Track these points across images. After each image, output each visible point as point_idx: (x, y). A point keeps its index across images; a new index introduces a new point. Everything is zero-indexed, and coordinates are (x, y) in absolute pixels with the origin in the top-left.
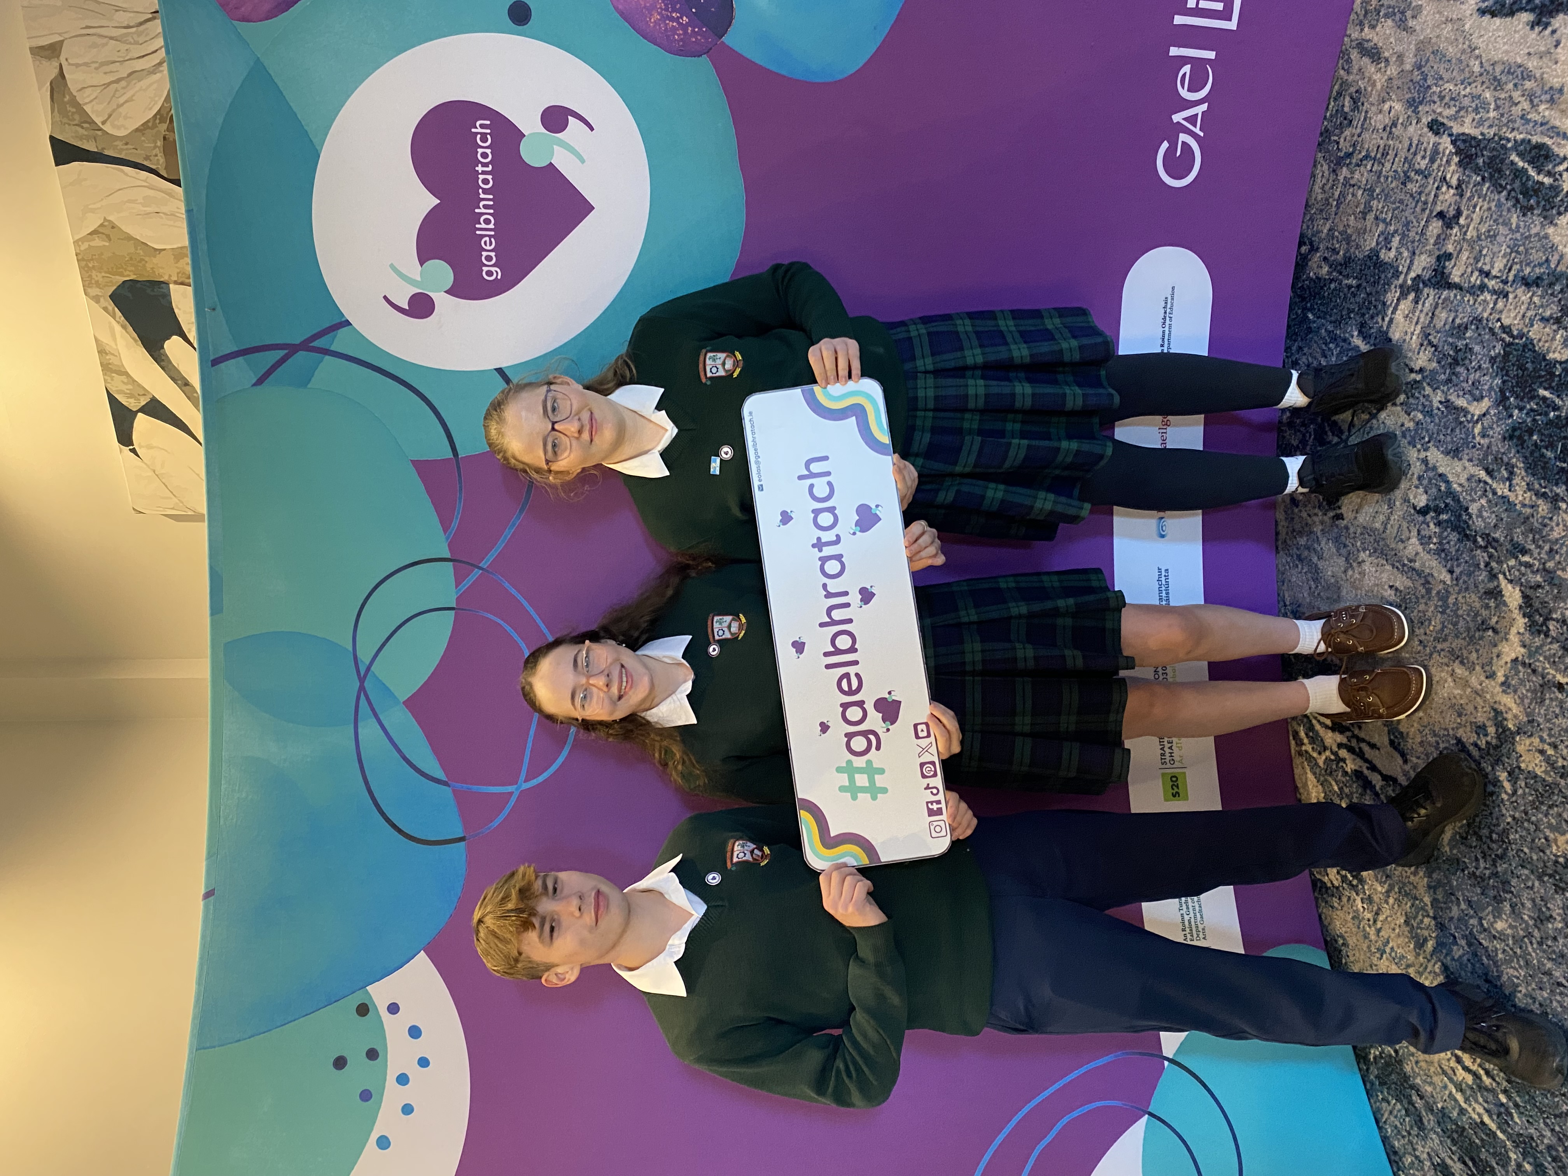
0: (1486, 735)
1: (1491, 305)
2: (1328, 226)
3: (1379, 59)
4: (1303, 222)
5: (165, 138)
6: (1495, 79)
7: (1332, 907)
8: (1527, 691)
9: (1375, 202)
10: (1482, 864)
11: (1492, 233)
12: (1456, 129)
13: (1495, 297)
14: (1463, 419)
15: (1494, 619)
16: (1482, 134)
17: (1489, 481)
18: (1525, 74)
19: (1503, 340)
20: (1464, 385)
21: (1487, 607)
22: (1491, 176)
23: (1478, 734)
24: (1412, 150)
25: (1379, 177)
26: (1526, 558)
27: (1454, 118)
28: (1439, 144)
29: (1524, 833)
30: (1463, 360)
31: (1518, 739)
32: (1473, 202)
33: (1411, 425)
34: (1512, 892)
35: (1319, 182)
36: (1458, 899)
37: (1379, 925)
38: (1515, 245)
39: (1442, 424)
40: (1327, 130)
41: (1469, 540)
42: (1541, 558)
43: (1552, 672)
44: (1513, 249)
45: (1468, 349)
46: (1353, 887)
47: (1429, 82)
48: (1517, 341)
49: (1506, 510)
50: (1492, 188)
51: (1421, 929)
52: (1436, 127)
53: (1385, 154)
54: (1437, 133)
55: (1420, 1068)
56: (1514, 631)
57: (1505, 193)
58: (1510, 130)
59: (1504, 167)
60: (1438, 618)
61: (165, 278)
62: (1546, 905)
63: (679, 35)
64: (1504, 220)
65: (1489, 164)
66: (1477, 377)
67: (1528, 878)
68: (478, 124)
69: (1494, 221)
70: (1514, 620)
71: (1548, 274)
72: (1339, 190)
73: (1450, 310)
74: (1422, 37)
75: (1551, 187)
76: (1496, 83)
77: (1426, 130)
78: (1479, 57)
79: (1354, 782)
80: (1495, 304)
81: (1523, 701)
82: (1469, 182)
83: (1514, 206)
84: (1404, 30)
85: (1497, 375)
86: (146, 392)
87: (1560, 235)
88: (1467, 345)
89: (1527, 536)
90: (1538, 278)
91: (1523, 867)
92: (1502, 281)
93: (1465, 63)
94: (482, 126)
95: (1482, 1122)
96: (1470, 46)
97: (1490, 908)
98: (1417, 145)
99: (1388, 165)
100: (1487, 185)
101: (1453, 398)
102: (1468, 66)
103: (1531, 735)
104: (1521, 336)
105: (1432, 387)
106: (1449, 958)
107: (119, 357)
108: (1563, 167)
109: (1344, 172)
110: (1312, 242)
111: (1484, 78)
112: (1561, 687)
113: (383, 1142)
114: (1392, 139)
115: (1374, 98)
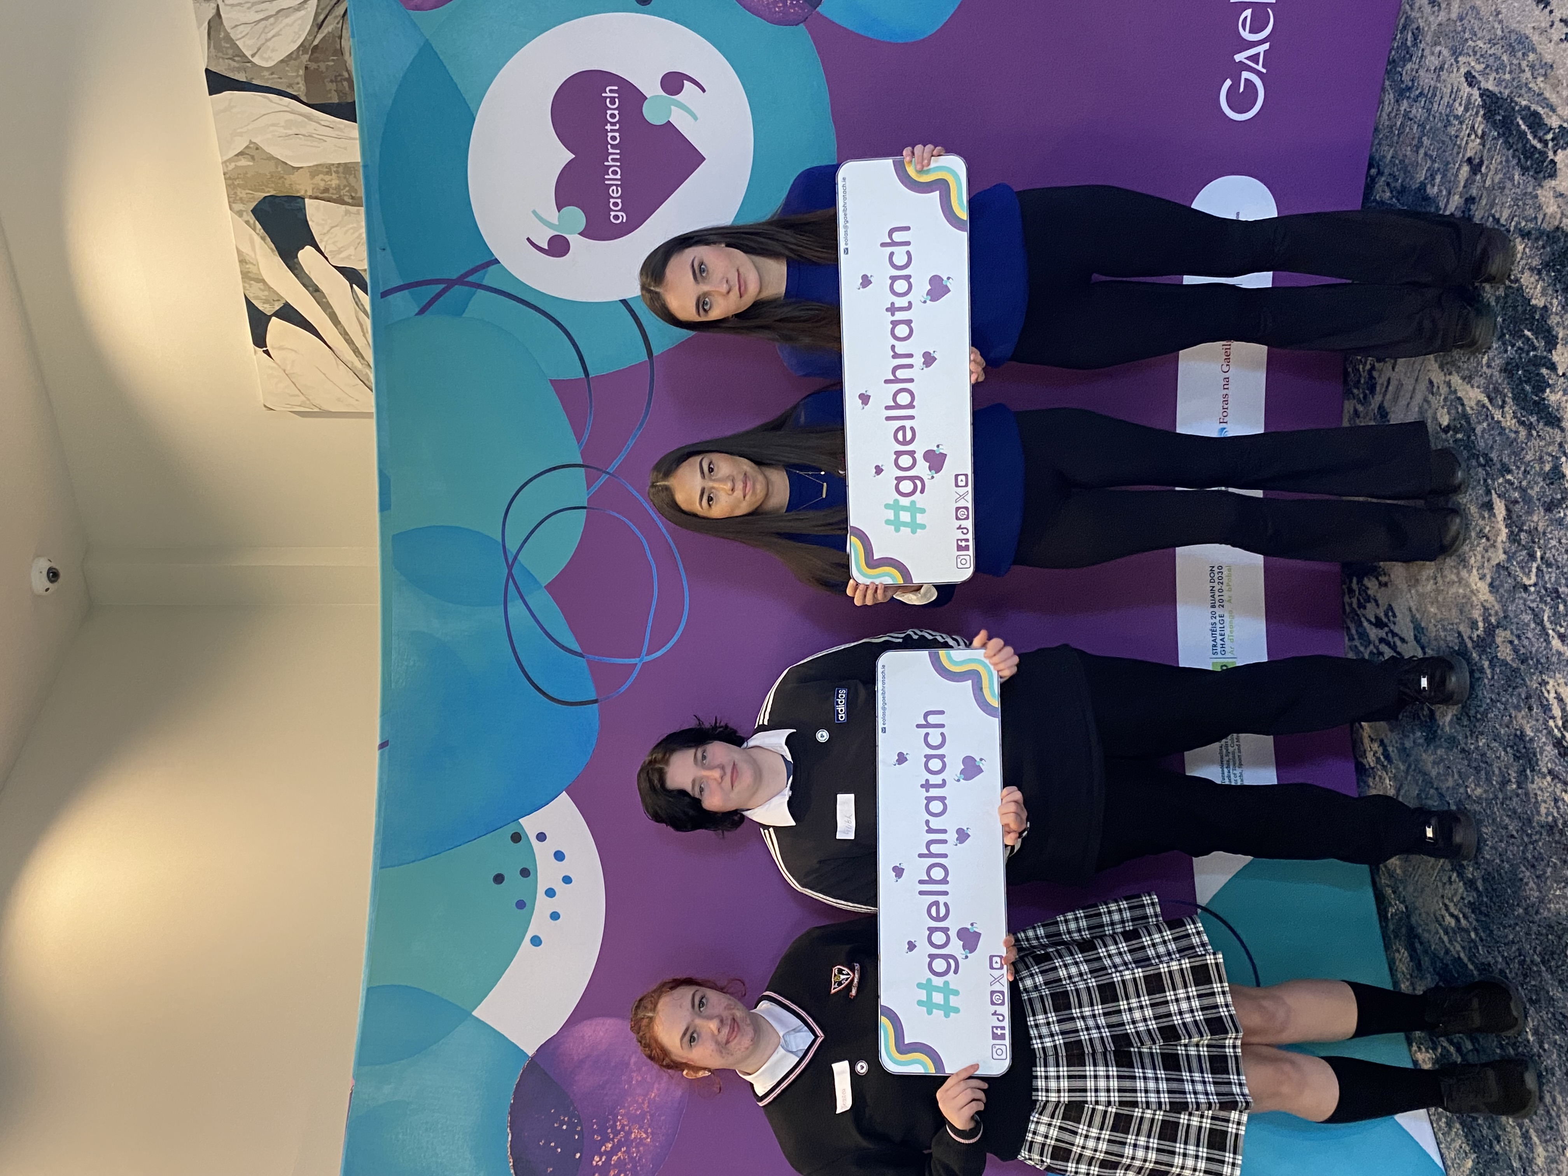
0: (1478, 629)
2: (1391, 153)
3: (1434, 2)
4: (1372, 146)
6: (1510, 45)
7: (1369, 786)
8: (1505, 591)
9: (1426, 138)
11: (1502, 185)
12: (1483, 85)
15: (1488, 528)
16: (1500, 93)
17: (1490, 408)
18: (1530, 46)
21: (1484, 518)
22: (1504, 134)
23: (1473, 629)
24: (1453, 96)
25: (1429, 115)
26: (1509, 477)
27: (1482, 73)
28: (1472, 95)
31: (1497, 631)
32: (1491, 154)
34: (1487, 762)
35: (1387, 109)
40: (1394, 61)
41: (1474, 458)
42: (1518, 478)
43: (1521, 575)
44: (1515, 200)
46: (1384, 767)
47: (1467, 35)
48: (1513, 285)
49: (1499, 433)
50: (1504, 144)
52: (1470, 79)
53: (1434, 95)
54: (1470, 85)
56: (1499, 539)
57: (1511, 151)
58: (1517, 96)
59: (1513, 128)
61: (301, 194)
64: (1510, 175)
65: (1503, 122)
68: (608, 89)
69: (1504, 174)
70: (1500, 529)
71: (1536, 230)
72: (1400, 120)
75: (1541, 153)
76: (1511, 49)
77: (1463, 79)
78: (1501, 22)
81: (1502, 599)
82: (1489, 135)
83: (1517, 164)
86: (280, 298)
87: (1545, 196)
89: (1511, 458)
90: (1530, 231)
91: (1495, 740)
93: (1492, 25)
94: (611, 91)
95: (1459, 958)
96: (1496, 10)
98: (1457, 92)
99: (1436, 106)
100: (1501, 141)
102: (1493, 27)
103: (1505, 629)
104: (1516, 281)
107: (257, 265)
108: (1550, 136)
109: (1405, 105)
110: (1378, 166)
111: (1502, 43)
112: (1526, 588)
113: (536, 941)
114: (1439, 82)
115: (1428, 39)
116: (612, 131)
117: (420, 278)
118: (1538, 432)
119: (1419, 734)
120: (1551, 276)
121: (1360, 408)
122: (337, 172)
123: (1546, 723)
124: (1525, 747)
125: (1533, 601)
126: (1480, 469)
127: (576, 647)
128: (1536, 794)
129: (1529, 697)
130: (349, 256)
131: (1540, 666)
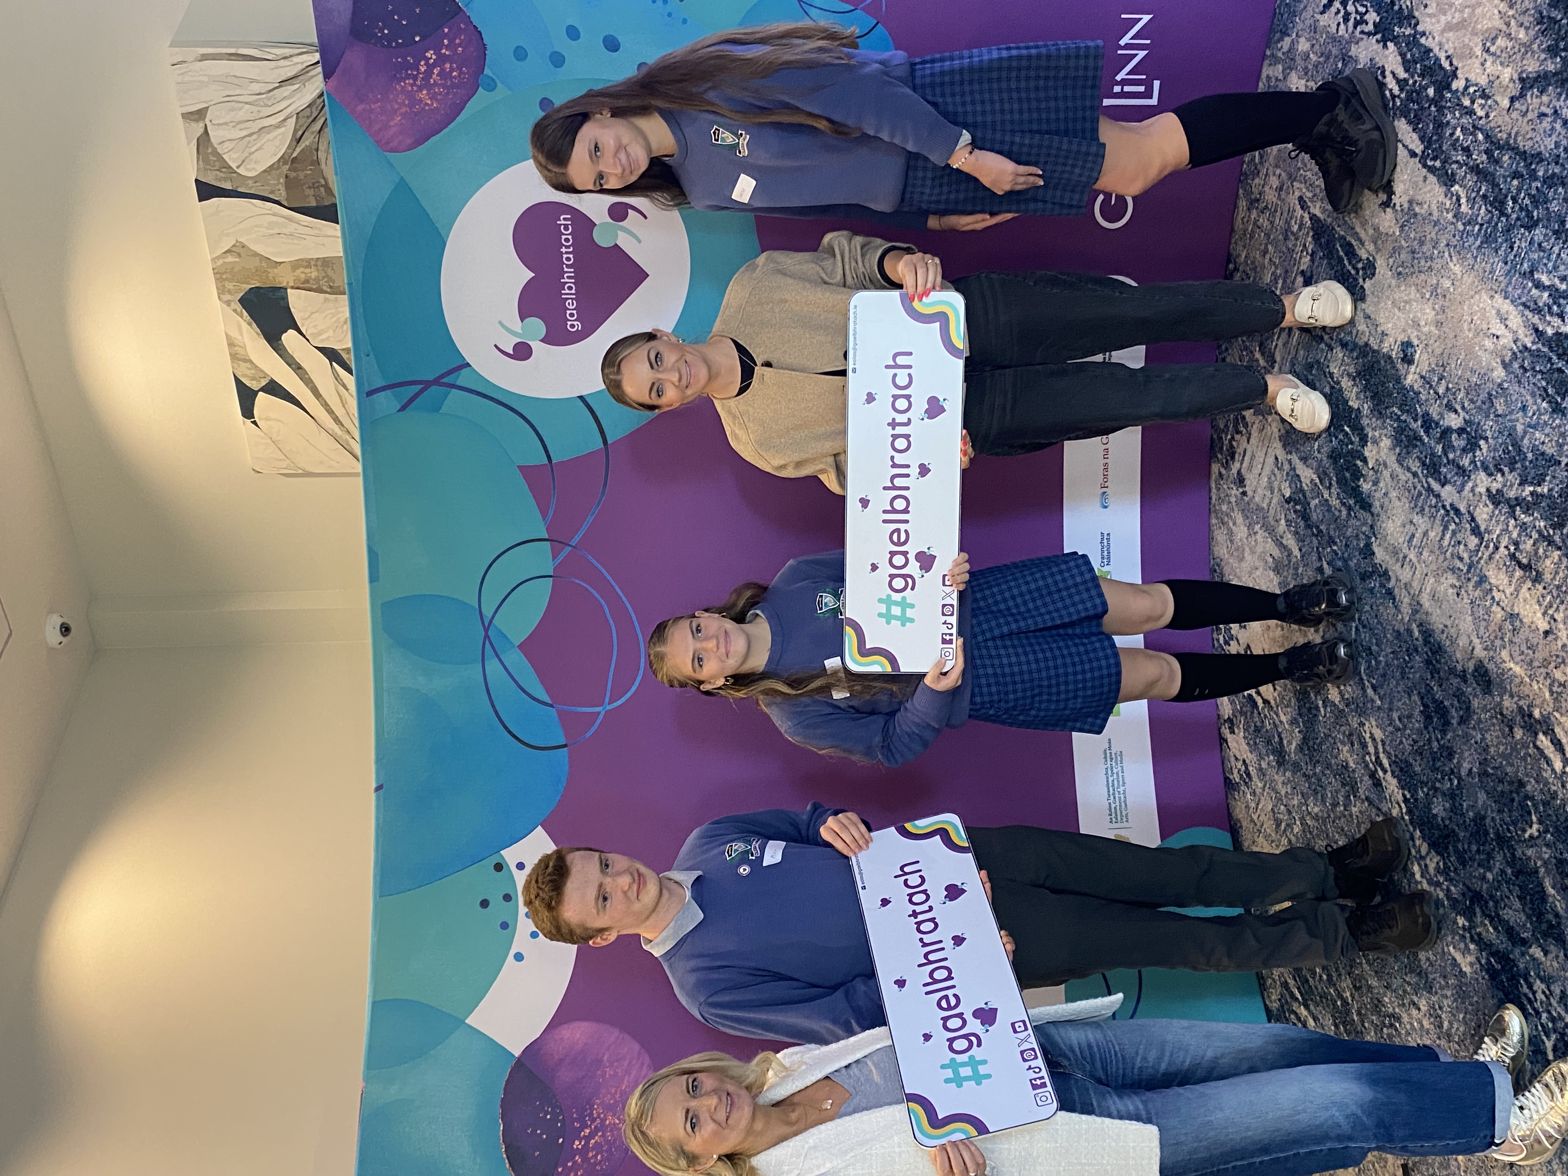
2: (1244, 253)
5: (287, 177)
7: (1235, 800)
9: (1270, 246)
10: (1309, 767)
12: (1312, 210)
16: (1324, 220)
17: (1321, 488)
24: (1290, 214)
25: (1273, 226)
27: (1311, 200)
28: (1304, 217)
29: (1329, 745)
32: (1318, 271)
34: (1322, 786)
35: (1241, 214)
36: (1297, 791)
37: (1259, 812)
41: (1309, 528)
46: (1246, 784)
49: (1327, 510)
50: (1327, 265)
52: (1303, 204)
53: (1276, 210)
54: (1302, 208)
57: (1333, 271)
58: (1337, 225)
59: (1334, 252)
61: (284, 285)
62: (1337, 796)
65: (1327, 246)
67: (1329, 777)
68: (562, 218)
72: (1251, 226)
73: (1305, 350)
75: (1354, 278)
77: (1297, 202)
82: (1317, 255)
86: (266, 375)
89: (1336, 532)
91: (1328, 768)
94: (565, 219)
97: (1311, 798)
98: (1293, 212)
99: (1277, 220)
100: (1325, 260)
104: (1338, 383)
107: (244, 347)
108: (1360, 265)
109: (1254, 214)
110: (1235, 263)
113: (519, 957)
114: (1280, 200)
116: (567, 253)
117: (402, 380)
118: (1355, 513)
120: (1362, 384)
121: (1223, 471)
122: (316, 265)
123: (1363, 758)
124: (1349, 776)
126: (1314, 539)
127: (547, 699)
129: (1351, 735)
130: (328, 338)
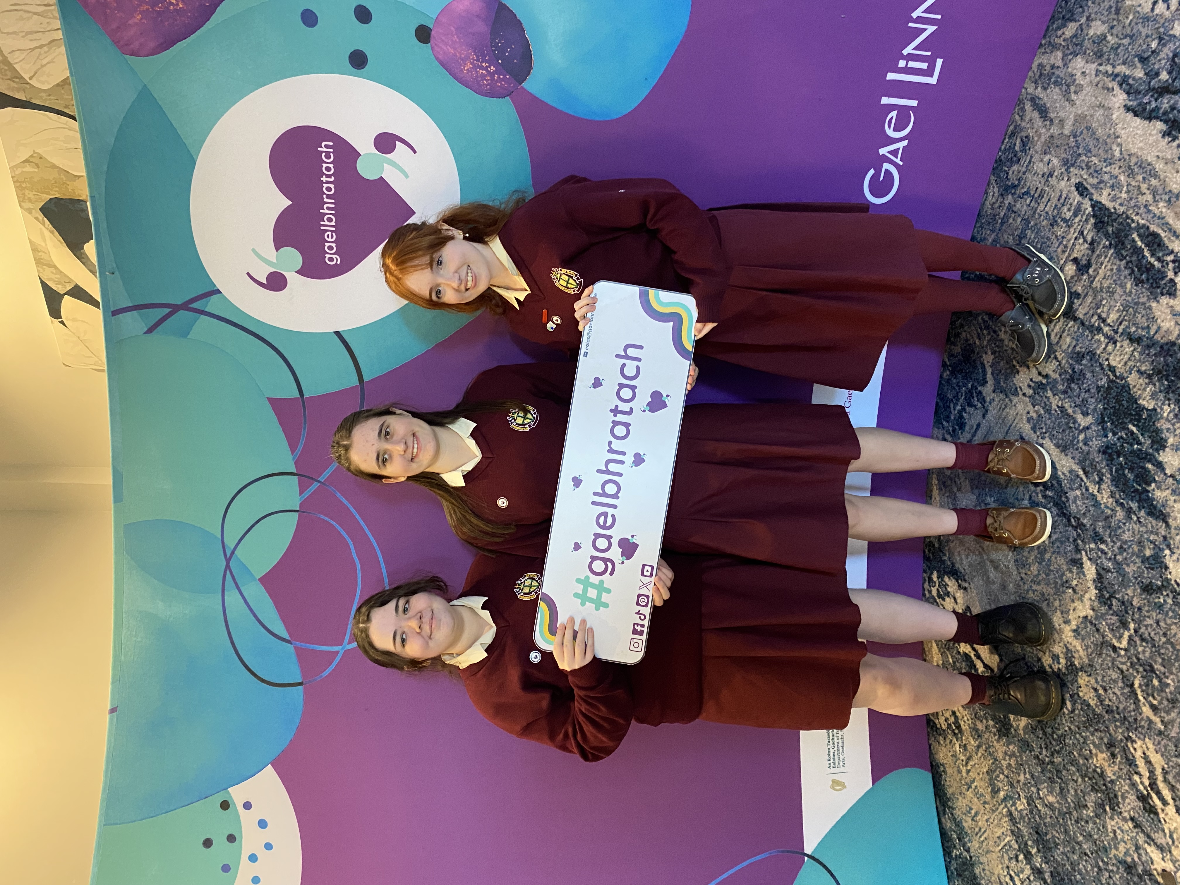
0: (1059, 663)
1: (1103, 346)
2: (993, 236)
3: (1046, 117)
4: (975, 227)
6: (1129, 167)
7: (939, 743)
8: (1092, 643)
9: (1029, 231)
10: (1044, 753)
11: (1111, 290)
13: (1107, 341)
14: (1071, 425)
15: (1075, 582)
16: (1115, 208)
17: (1085, 479)
18: (1152, 172)
19: (1108, 376)
20: (1077, 399)
21: (1071, 572)
22: (1116, 245)
23: (1053, 660)
24: (1062, 201)
25: (1034, 213)
26: (1103, 547)
27: (1096, 187)
28: (1082, 203)
29: (1076, 742)
30: (1079, 379)
31: (1080, 674)
32: (1100, 260)
33: (1034, 415)
34: (1062, 780)
35: (991, 199)
36: (1025, 769)
37: (969, 768)
38: (1127, 306)
39: (1057, 423)
40: (1001, 160)
41: (1065, 517)
42: (1113, 551)
43: (1110, 635)
44: (1125, 308)
45: (1082, 373)
46: (955, 734)
47: (1081, 151)
48: (1118, 381)
49: (1094, 505)
50: (1115, 255)
51: (998, 781)
52: (1081, 189)
53: (1041, 196)
54: (1081, 194)
55: (985, 874)
56: (1087, 596)
57: (1124, 261)
58: (1134, 214)
59: (1126, 242)
60: (1035, 567)
62: (1084, 797)
63: (487, 81)
64: (1121, 283)
65: (1117, 234)
66: (1086, 396)
67: (1074, 774)
68: (323, 144)
69: (1114, 281)
70: (1089, 588)
71: (1147, 338)
72: (1004, 211)
73: (1073, 338)
74: (1080, 112)
75: (1159, 271)
76: (1130, 171)
77: (1073, 188)
78: (1120, 145)
79: (964, 661)
80: (1107, 346)
81: (1087, 649)
82: (1099, 243)
83: (1130, 275)
84: (1067, 100)
85: (1100, 401)
86: (70, 280)
87: (1161, 311)
88: (1081, 370)
89: (1106, 531)
90: (1140, 338)
91: (1072, 765)
92: (1113, 330)
93: (1109, 146)
94: (326, 146)
96: (1114, 133)
97: (1046, 784)
98: (1066, 198)
99: (1042, 206)
100: (1112, 251)
101: (1067, 406)
102: (1111, 149)
103: (1090, 675)
104: (1122, 378)
105: (1052, 392)
106: (1013, 808)
107: (48, 253)
109: (1009, 199)
111: (1121, 163)
112: (1115, 649)
114: (1048, 186)
115: (1038, 147)
116: (327, 182)
117: (149, 301)
118: (1138, 518)
119: (991, 723)
120: (1163, 384)
123: (1130, 774)
124: (1104, 785)
125: (1123, 663)
127: (285, 634)
128: (1115, 832)
129: (1112, 744)
131: (1126, 723)
